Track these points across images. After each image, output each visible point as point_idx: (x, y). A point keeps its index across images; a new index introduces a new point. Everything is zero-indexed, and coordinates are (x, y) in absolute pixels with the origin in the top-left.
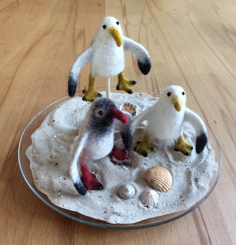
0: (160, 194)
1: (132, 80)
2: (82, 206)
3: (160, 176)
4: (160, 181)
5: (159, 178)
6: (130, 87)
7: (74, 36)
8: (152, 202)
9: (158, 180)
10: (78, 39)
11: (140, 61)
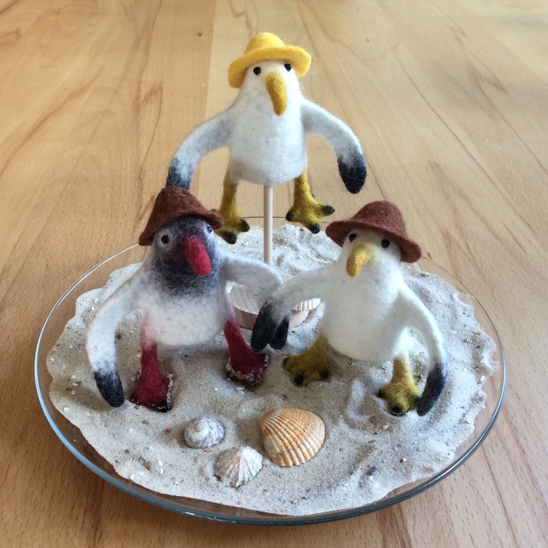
0: (266, 466)
1: (325, 204)
2: (98, 423)
3: (286, 427)
4: (281, 439)
5: (283, 430)
6: (318, 217)
7: (137, 98)
8: (233, 473)
9: (278, 435)
10: (147, 102)
11: (343, 160)
